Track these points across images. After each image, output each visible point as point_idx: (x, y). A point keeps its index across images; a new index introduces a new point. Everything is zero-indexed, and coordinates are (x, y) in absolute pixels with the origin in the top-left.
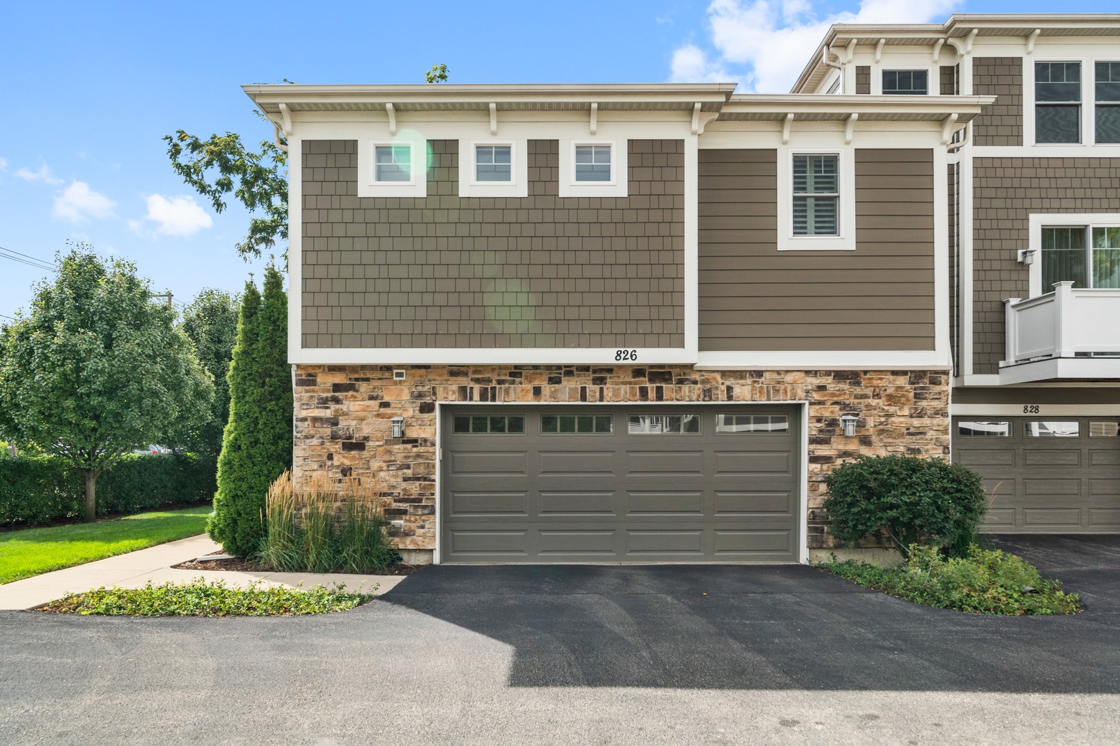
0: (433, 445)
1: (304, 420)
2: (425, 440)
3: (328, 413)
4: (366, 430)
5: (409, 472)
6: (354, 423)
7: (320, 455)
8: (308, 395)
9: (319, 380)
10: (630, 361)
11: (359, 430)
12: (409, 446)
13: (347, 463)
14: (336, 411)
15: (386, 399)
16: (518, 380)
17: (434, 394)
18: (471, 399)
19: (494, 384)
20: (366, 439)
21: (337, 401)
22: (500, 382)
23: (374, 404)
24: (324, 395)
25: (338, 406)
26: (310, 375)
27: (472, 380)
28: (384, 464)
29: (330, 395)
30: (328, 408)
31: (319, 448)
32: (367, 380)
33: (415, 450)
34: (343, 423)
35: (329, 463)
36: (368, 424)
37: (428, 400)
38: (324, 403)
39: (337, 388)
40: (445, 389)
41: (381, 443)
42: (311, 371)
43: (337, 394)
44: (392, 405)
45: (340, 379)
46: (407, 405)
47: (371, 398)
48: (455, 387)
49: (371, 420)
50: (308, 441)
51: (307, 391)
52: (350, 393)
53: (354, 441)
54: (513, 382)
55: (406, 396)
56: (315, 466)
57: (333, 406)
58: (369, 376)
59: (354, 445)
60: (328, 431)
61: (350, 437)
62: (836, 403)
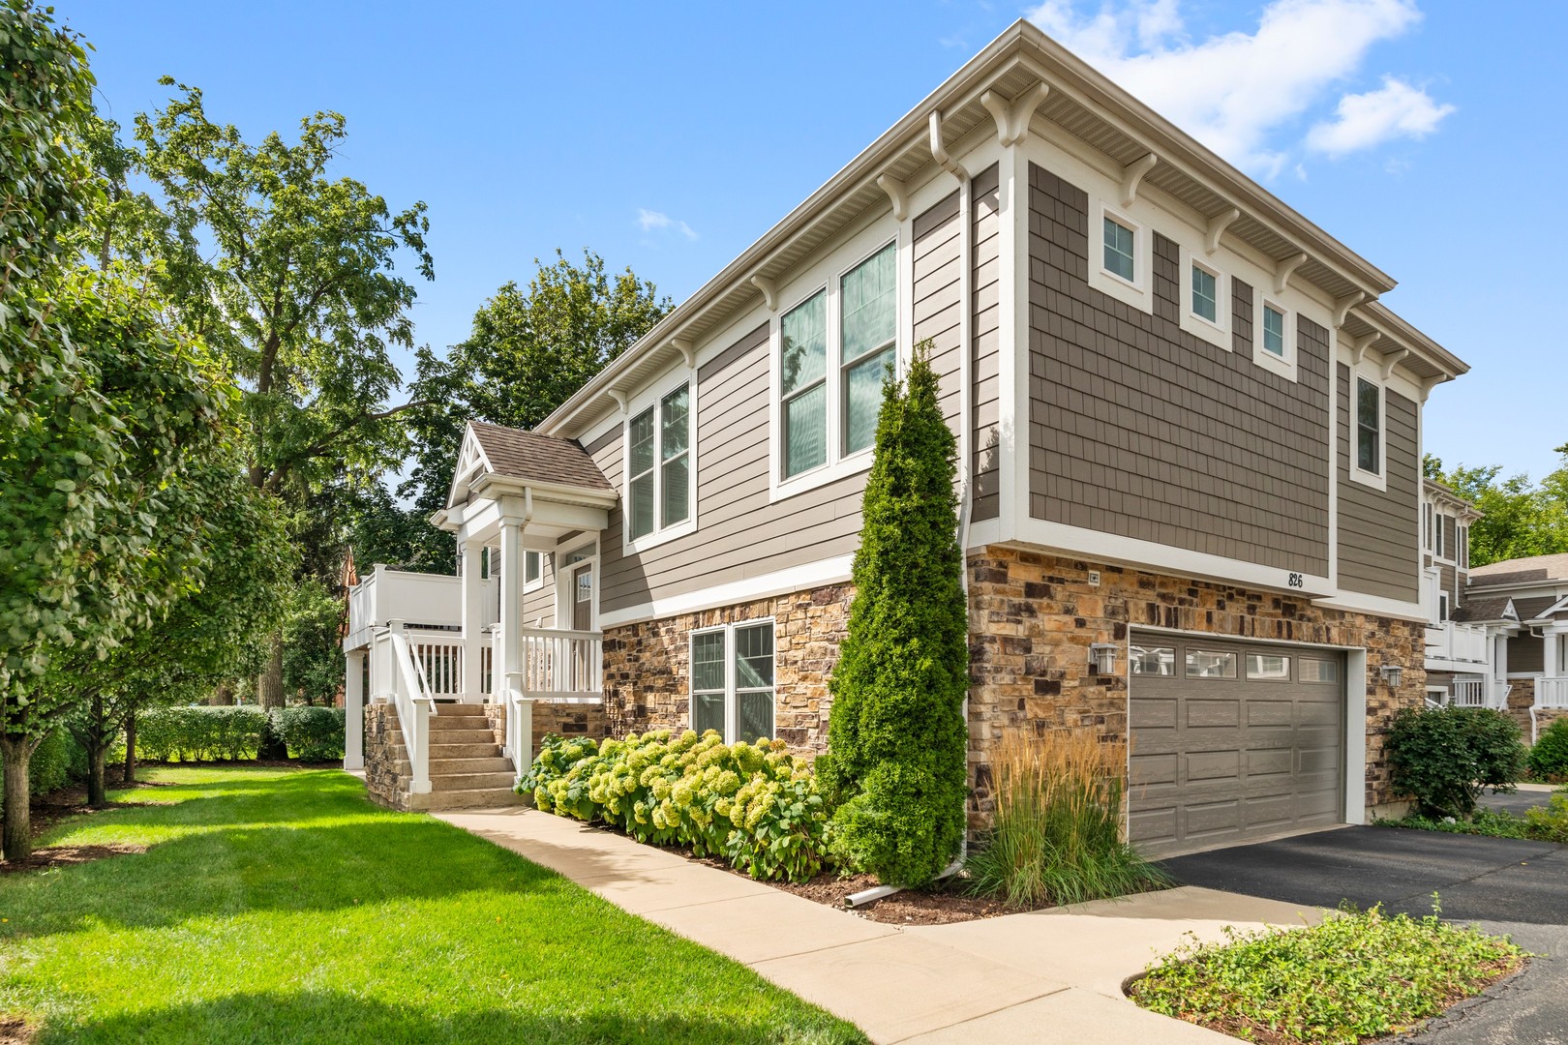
0: (1126, 687)
1: (993, 640)
2: (1118, 680)
3: (1019, 631)
4: (1062, 662)
5: (1103, 728)
6: (1048, 649)
7: (1011, 701)
8: (999, 597)
9: (1011, 574)
10: (1297, 588)
11: (1053, 660)
12: (1103, 688)
13: (1041, 714)
14: (1032, 628)
15: (1082, 614)
16: (1195, 600)
17: (1127, 611)
18: (1158, 624)
19: (1176, 604)
20: (1062, 675)
21: (1031, 611)
22: (1182, 602)
23: (1069, 619)
24: (1017, 600)
25: (1034, 621)
26: (1001, 564)
27: (1159, 595)
28: (1078, 717)
29: (1022, 600)
30: (1019, 622)
31: (1009, 689)
32: (1061, 581)
33: (1109, 694)
34: (1040, 649)
35: (1021, 715)
36: (1063, 652)
37: (1120, 619)
38: (1017, 613)
39: (1031, 590)
40: (1136, 605)
41: (1076, 683)
42: (1002, 558)
43: (1030, 600)
44: (1088, 625)
45: (1033, 575)
46: (1102, 626)
47: (1068, 611)
48: (1143, 604)
49: (1066, 645)
50: (999, 676)
51: (997, 592)
52: (1045, 601)
53: (1048, 678)
54: (1191, 604)
55: (1100, 614)
56: (1006, 722)
57: (1028, 621)
58: (1064, 575)
59: (1048, 687)
60: (1019, 661)
61: (1044, 673)
62: (1379, 652)
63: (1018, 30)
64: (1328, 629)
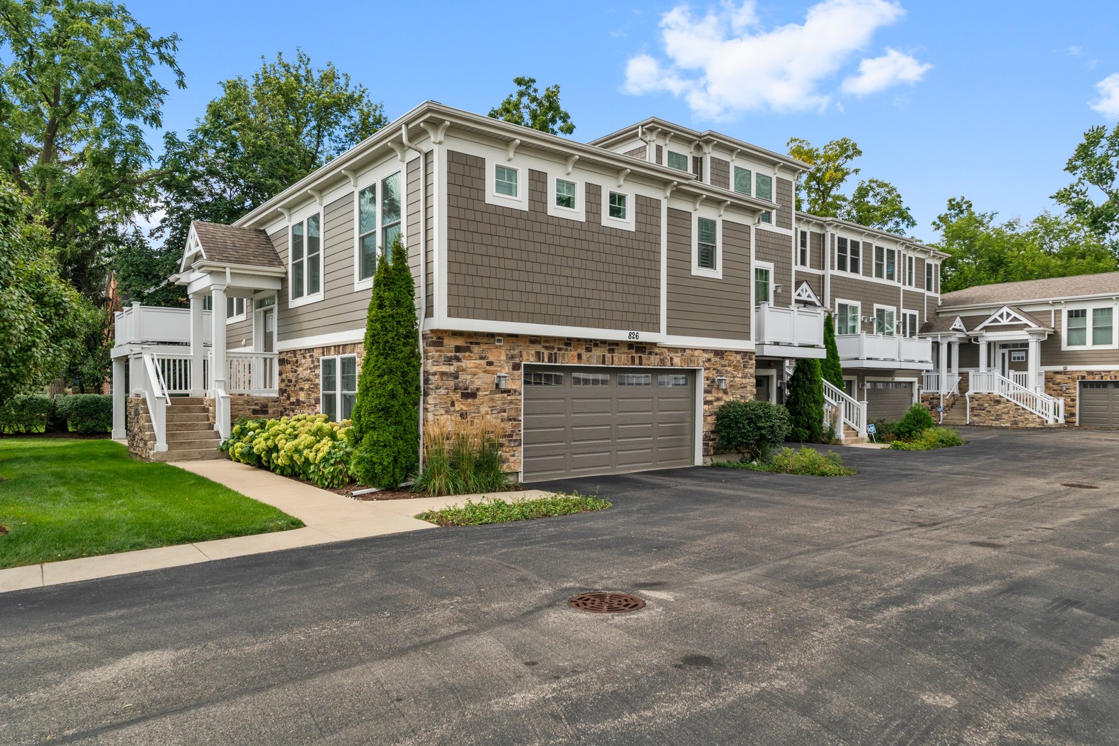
0: (520, 394)
1: (434, 374)
2: (515, 391)
3: (452, 369)
4: (478, 383)
5: (505, 415)
6: (469, 377)
7: (446, 403)
8: (438, 354)
9: (445, 342)
10: (635, 340)
11: (472, 382)
12: (505, 395)
13: (465, 408)
14: (458, 367)
15: (491, 359)
16: (569, 348)
17: (521, 356)
18: (543, 361)
19: (555, 351)
20: (478, 389)
21: (458, 359)
22: (559, 349)
23: (483, 362)
24: (449, 354)
25: (459, 364)
26: (439, 338)
27: (543, 347)
28: (489, 409)
29: (453, 354)
30: (451, 365)
31: (445, 397)
32: (478, 344)
33: (509, 398)
34: (462, 377)
35: (452, 409)
36: (479, 378)
37: (517, 361)
38: (449, 361)
39: (458, 349)
40: (527, 353)
41: (487, 393)
42: (440, 335)
43: (458, 354)
44: (495, 364)
45: (460, 342)
46: (504, 364)
47: (481, 358)
48: (533, 352)
49: (481, 375)
50: (438, 391)
51: (437, 351)
52: (467, 354)
53: (469, 391)
54: (566, 350)
55: (503, 357)
56: (443, 412)
57: (456, 364)
58: (479, 341)
59: (469, 395)
60: (452, 383)
61: (467, 389)
62: (714, 369)
63: (426, 105)
64: (672, 359)
